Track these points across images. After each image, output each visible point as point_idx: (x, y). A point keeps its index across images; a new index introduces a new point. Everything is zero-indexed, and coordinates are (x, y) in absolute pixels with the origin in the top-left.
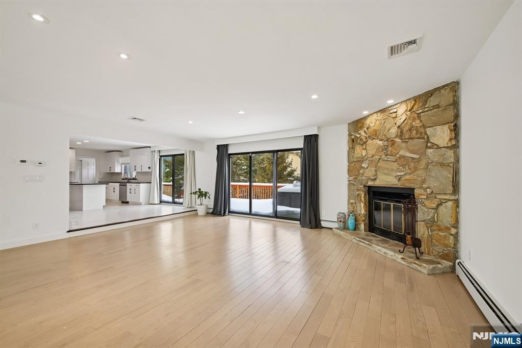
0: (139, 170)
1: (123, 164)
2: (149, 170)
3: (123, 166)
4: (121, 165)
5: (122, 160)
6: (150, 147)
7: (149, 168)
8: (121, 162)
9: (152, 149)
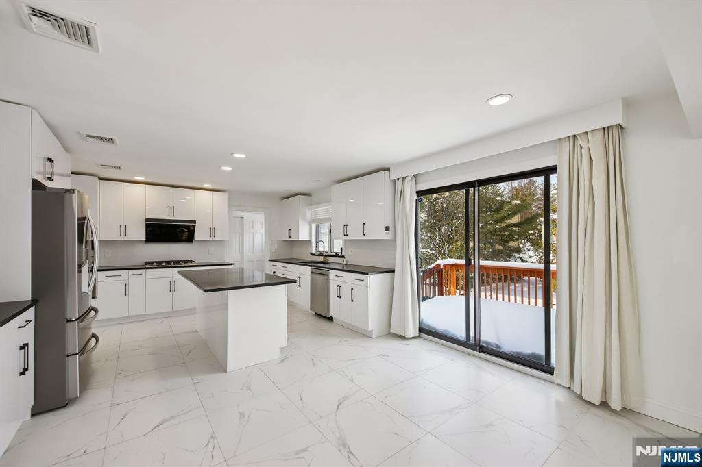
0: (355, 234)
1: (314, 221)
2: (387, 236)
3: (314, 226)
4: (310, 223)
5: (309, 213)
6: (388, 170)
7: (387, 229)
8: (309, 217)
9: (394, 175)
